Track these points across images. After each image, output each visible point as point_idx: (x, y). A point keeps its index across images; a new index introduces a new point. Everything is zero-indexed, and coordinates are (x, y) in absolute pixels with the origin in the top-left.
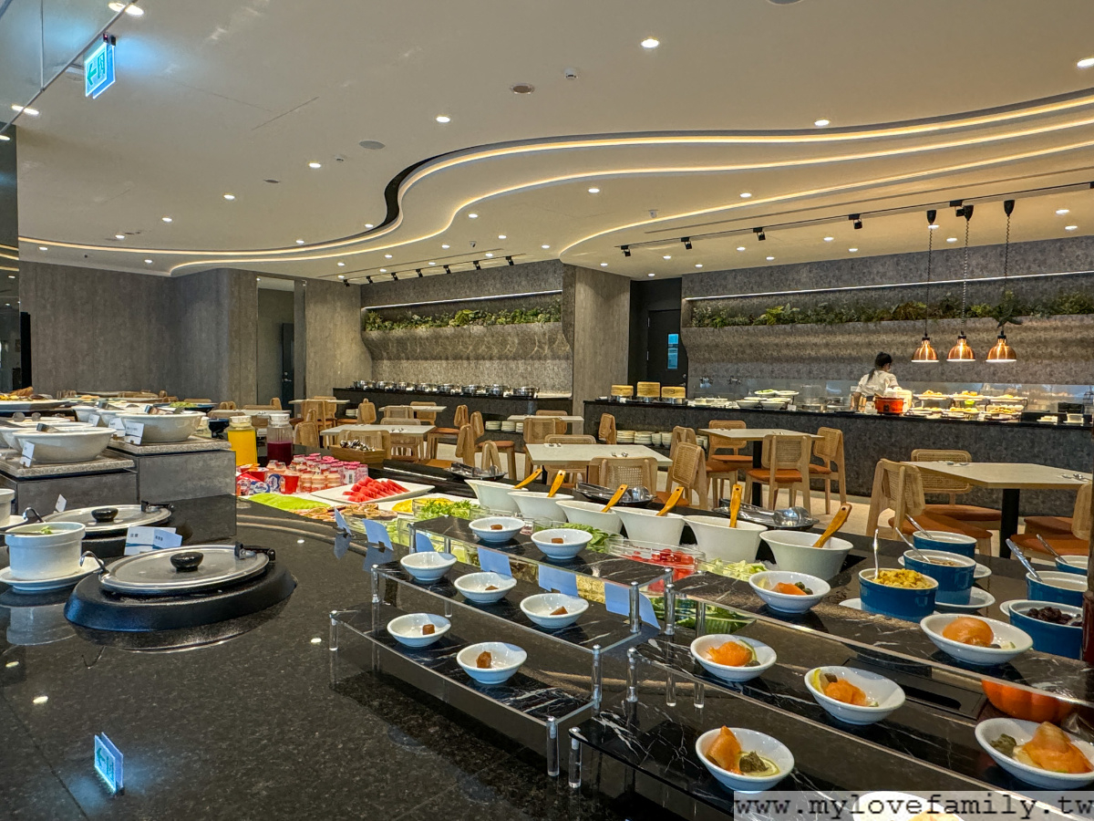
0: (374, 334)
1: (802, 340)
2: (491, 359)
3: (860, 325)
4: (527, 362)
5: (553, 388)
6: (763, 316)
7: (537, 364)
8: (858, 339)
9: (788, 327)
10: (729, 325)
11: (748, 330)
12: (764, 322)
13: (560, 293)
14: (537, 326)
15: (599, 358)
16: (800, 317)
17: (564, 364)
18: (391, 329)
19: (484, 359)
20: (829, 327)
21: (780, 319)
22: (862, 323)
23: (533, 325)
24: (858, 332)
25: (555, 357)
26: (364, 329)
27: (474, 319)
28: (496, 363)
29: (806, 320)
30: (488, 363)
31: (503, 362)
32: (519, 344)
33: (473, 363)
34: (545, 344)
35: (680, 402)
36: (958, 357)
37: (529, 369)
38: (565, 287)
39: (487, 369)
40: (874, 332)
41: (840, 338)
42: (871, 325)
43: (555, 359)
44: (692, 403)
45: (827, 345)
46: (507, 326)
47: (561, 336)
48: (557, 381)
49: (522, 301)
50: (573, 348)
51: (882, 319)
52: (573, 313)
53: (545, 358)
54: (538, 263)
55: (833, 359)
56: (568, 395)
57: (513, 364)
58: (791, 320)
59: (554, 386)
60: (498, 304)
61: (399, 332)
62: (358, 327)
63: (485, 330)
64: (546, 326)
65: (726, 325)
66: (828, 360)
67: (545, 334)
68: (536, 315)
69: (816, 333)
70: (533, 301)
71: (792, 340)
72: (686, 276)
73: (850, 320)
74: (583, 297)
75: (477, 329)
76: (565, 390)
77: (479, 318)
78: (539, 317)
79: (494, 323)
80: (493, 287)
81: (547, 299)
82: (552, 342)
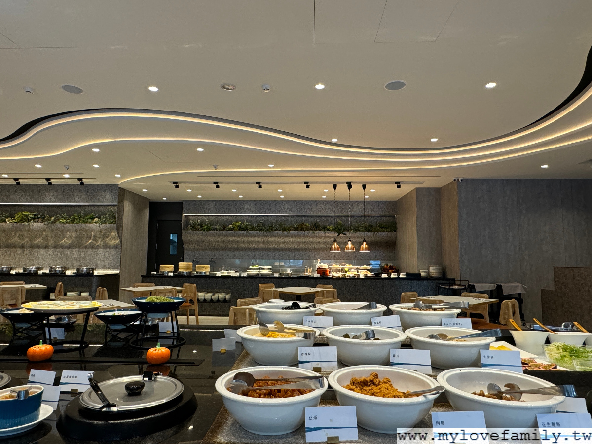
1: (251, 239)
2: (46, 247)
3: (280, 233)
4: (81, 250)
5: (104, 267)
6: (230, 226)
7: (90, 251)
8: (279, 240)
9: (245, 232)
10: (211, 230)
11: (223, 233)
12: (232, 229)
13: (116, 205)
14: (95, 226)
15: (134, 248)
16: (250, 227)
17: (113, 252)
19: (39, 247)
20: (265, 233)
21: (240, 228)
22: (281, 232)
23: (91, 225)
24: (279, 236)
25: (106, 246)
27: (33, 219)
28: (51, 251)
29: (253, 229)
30: (43, 251)
31: (58, 250)
32: (75, 238)
33: (28, 251)
34: (99, 238)
35: (208, 274)
36: (349, 249)
37: (83, 255)
38: (119, 202)
39: (41, 255)
40: (286, 236)
41: (271, 239)
42: (285, 233)
43: (106, 248)
44: (219, 274)
45: (264, 242)
46: (67, 225)
47: (113, 233)
48: (107, 262)
49: (78, 209)
50: (121, 241)
51: (290, 230)
52: (122, 219)
53: (98, 247)
54: (97, 185)
55: (266, 249)
56: (117, 272)
57: (67, 251)
58: (246, 229)
59: (104, 266)
60: (55, 209)
63: (46, 227)
64: (103, 226)
65: (210, 230)
66: (263, 249)
67: (101, 232)
68: (93, 218)
69: (259, 236)
70: (87, 209)
71: (246, 239)
72: (186, 201)
73: (275, 231)
74: (128, 209)
75: (36, 226)
76: (114, 268)
77: (38, 218)
78: (96, 220)
79: (54, 222)
80: (56, 197)
81: (101, 208)
82: (105, 236)
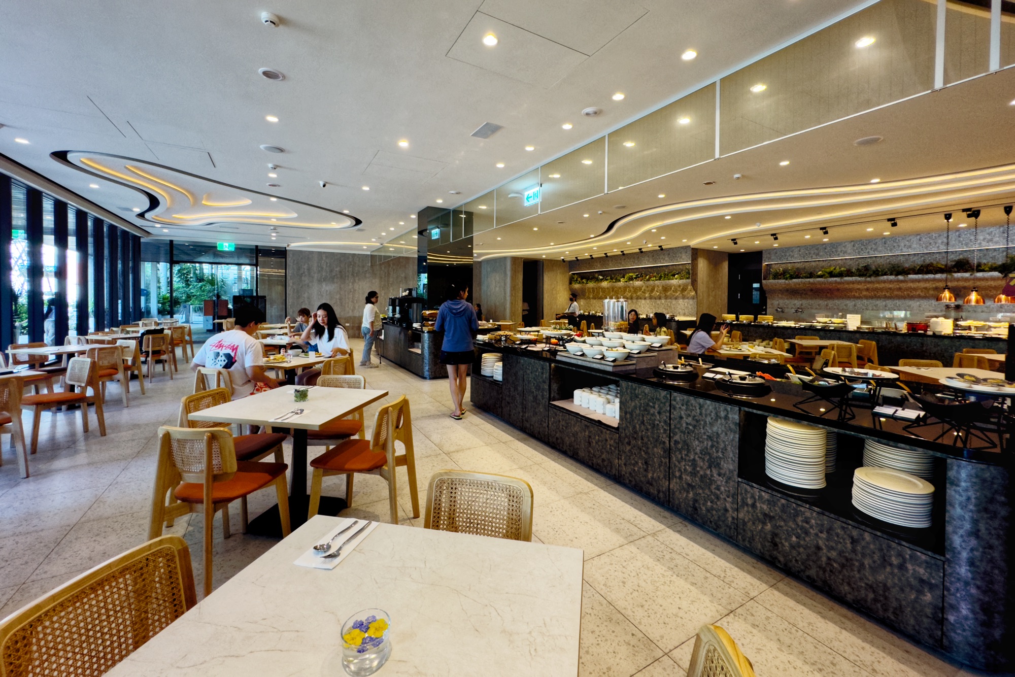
0: (576, 286)
2: (645, 299)
3: (892, 277)
4: (668, 301)
5: (684, 315)
7: (674, 302)
9: (838, 279)
11: (809, 281)
13: (689, 263)
14: (675, 282)
15: (711, 298)
16: (847, 273)
17: (691, 302)
18: (587, 283)
19: (641, 299)
20: (869, 279)
21: (832, 275)
22: (894, 276)
23: (673, 281)
25: (684, 298)
26: (570, 283)
27: (636, 278)
28: (648, 301)
29: (851, 275)
30: (643, 301)
31: (652, 300)
32: (662, 291)
33: (635, 301)
34: (679, 291)
35: (771, 324)
36: (971, 302)
38: (692, 261)
46: (656, 282)
47: (690, 287)
48: (686, 311)
49: (664, 268)
50: (696, 292)
52: (696, 274)
53: (679, 299)
54: (676, 248)
57: (658, 302)
58: (841, 275)
60: (648, 270)
61: (591, 285)
62: (568, 283)
63: (643, 283)
64: (681, 282)
65: (793, 278)
67: (679, 286)
68: (674, 275)
70: (671, 268)
73: (884, 275)
74: (702, 265)
75: (638, 283)
76: (692, 315)
77: (639, 277)
78: (676, 276)
79: (648, 280)
80: (648, 261)
81: (681, 267)
82: (684, 290)
